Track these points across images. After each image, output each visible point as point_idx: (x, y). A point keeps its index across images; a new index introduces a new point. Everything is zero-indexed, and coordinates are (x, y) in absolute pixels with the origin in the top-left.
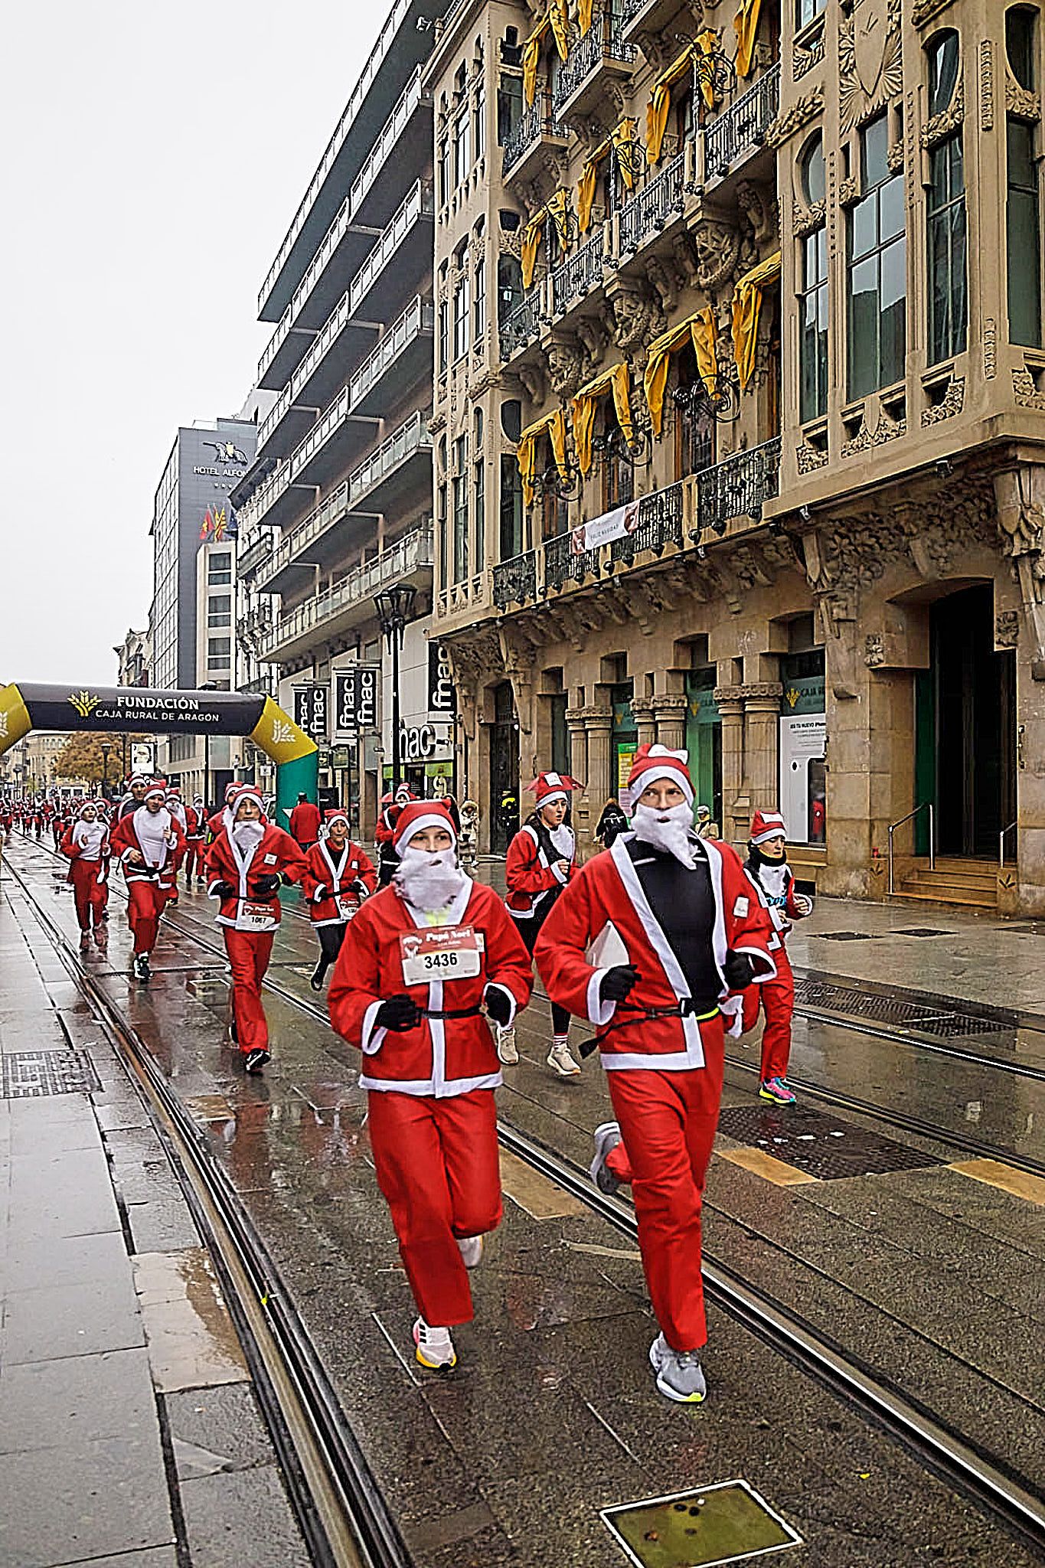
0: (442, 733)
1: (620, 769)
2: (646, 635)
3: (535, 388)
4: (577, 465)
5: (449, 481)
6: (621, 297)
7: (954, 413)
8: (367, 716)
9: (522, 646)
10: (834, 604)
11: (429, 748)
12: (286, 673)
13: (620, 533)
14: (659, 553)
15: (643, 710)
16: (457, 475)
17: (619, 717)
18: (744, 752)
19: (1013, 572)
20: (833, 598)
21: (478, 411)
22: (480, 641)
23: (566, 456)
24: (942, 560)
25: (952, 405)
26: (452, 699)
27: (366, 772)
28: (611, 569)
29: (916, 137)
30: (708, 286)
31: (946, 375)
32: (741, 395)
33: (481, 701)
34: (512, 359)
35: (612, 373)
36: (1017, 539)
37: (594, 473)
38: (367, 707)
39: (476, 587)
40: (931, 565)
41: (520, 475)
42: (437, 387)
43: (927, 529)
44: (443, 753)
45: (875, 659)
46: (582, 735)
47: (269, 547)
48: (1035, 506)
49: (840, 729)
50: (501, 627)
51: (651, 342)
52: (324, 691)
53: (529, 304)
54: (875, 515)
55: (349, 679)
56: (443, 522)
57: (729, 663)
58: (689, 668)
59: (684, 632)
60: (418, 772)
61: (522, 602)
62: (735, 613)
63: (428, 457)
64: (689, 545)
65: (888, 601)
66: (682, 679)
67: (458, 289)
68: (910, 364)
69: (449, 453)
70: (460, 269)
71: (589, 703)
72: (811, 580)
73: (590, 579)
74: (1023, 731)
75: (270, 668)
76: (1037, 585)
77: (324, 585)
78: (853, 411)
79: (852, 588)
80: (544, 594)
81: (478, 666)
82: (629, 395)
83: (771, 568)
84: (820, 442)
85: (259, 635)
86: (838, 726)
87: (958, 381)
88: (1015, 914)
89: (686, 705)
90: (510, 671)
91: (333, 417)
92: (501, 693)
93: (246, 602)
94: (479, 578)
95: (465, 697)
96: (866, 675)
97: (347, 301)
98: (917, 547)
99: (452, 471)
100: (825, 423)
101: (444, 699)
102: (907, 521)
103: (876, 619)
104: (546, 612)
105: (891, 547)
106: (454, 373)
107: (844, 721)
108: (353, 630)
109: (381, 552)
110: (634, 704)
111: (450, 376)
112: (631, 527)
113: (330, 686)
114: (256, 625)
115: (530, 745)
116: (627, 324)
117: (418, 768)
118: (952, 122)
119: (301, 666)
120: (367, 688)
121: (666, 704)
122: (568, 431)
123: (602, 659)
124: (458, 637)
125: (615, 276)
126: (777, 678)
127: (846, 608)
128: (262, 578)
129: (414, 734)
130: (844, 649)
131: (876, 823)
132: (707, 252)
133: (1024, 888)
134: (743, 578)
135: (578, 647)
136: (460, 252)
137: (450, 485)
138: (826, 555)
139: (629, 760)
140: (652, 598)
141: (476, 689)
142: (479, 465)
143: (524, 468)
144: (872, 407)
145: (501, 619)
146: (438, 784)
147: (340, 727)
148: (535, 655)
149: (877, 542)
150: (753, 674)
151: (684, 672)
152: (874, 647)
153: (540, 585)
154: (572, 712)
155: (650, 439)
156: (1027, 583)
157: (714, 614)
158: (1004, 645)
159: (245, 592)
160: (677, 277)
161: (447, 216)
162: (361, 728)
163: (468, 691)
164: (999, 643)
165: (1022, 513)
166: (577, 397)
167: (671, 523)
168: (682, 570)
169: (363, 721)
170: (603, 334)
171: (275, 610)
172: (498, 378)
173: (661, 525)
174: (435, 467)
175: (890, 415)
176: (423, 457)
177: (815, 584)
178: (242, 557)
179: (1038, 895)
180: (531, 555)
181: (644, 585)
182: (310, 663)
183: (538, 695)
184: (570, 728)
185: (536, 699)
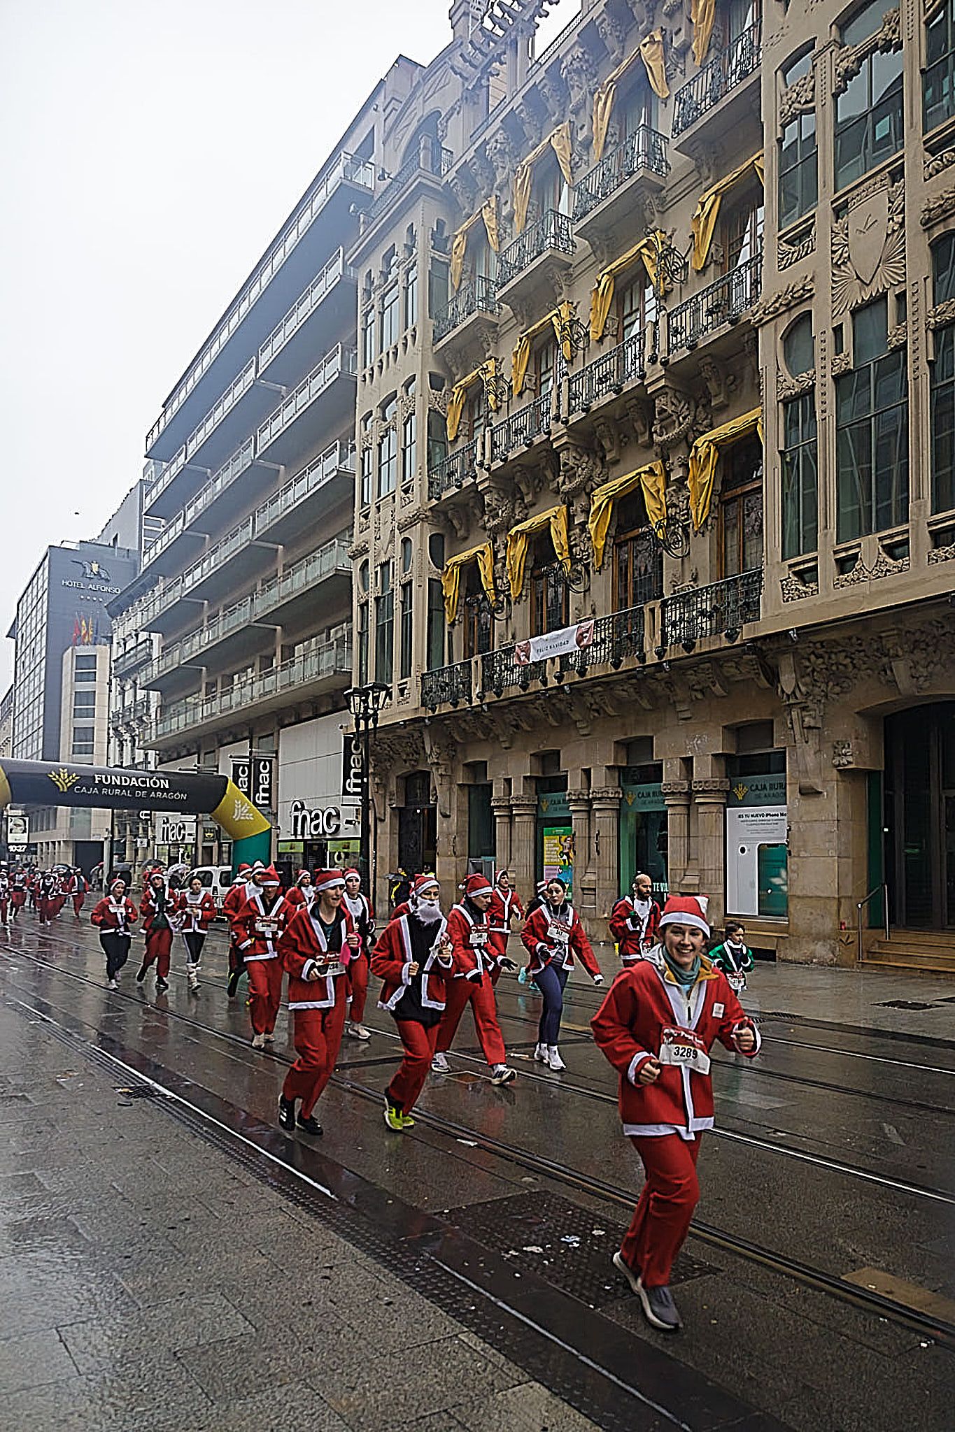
1: (545, 849)
2: (583, 735)
3: (461, 524)
5: (371, 600)
6: (568, 449)
9: (444, 742)
10: (804, 713)
13: (571, 648)
14: (617, 666)
15: (579, 799)
16: (379, 595)
17: (547, 805)
18: (690, 837)
20: (803, 709)
21: (406, 541)
22: (399, 737)
23: (495, 582)
28: (560, 678)
29: (922, 320)
30: (663, 443)
31: (953, 522)
32: (691, 536)
33: (393, 787)
34: (442, 499)
35: (550, 514)
37: (524, 598)
39: (402, 691)
40: (909, 683)
41: (444, 598)
42: (358, 519)
43: (910, 653)
44: (350, 831)
45: (844, 761)
46: (506, 820)
47: (148, 651)
49: (804, 819)
50: (429, 725)
51: (593, 490)
54: (856, 640)
55: (244, 765)
56: (361, 634)
57: (677, 762)
58: (625, 764)
59: (625, 734)
60: (316, 847)
61: (456, 705)
62: (685, 719)
64: (652, 660)
65: (856, 713)
66: (617, 774)
67: (382, 437)
68: (914, 510)
69: (372, 576)
70: (384, 420)
71: (518, 789)
72: (783, 692)
73: (536, 687)
77: (211, 685)
78: (847, 549)
79: (820, 701)
80: (481, 699)
81: (393, 758)
82: (568, 531)
83: (727, 682)
84: (806, 575)
86: (801, 818)
89: (621, 796)
90: (433, 763)
91: (235, 542)
94: (405, 683)
95: (377, 784)
96: (833, 774)
97: (253, 444)
98: (899, 668)
99: (375, 591)
100: (815, 559)
103: (844, 728)
105: (866, 666)
106: (378, 507)
107: (808, 813)
110: (568, 794)
111: (373, 510)
112: (583, 644)
115: (448, 827)
116: (571, 472)
120: (264, 774)
121: (604, 795)
123: (532, 755)
125: (564, 431)
126: (725, 775)
127: (815, 718)
130: (809, 752)
132: (666, 414)
134: (696, 690)
135: (507, 745)
136: (384, 406)
137: (372, 603)
138: (801, 672)
139: (557, 843)
140: (591, 704)
141: (388, 777)
142: (407, 586)
143: (447, 592)
144: (869, 547)
145: (430, 718)
146: (340, 858)
148: (455, 751)
150: (704, 771)
151: (619, 767)
152: (843, 751)
153: (477, 691)
154: (497, 799)
155: (587, 570)
157: (661, 720)
160: (622, 436)
161: (372, 375)
163: (381, 780)
166: (513, 532)
167: (630, 640)
169: (261, 802)
170: (537, 481)
171: (154, 705)
172: (428, 513)
173: (619, 642)
174: (355, 588)
175: (888, 553)
177: (789, 696)
178: (117, 659)
183: (459, 785)
184: (495, 814)
185: (455, 788)
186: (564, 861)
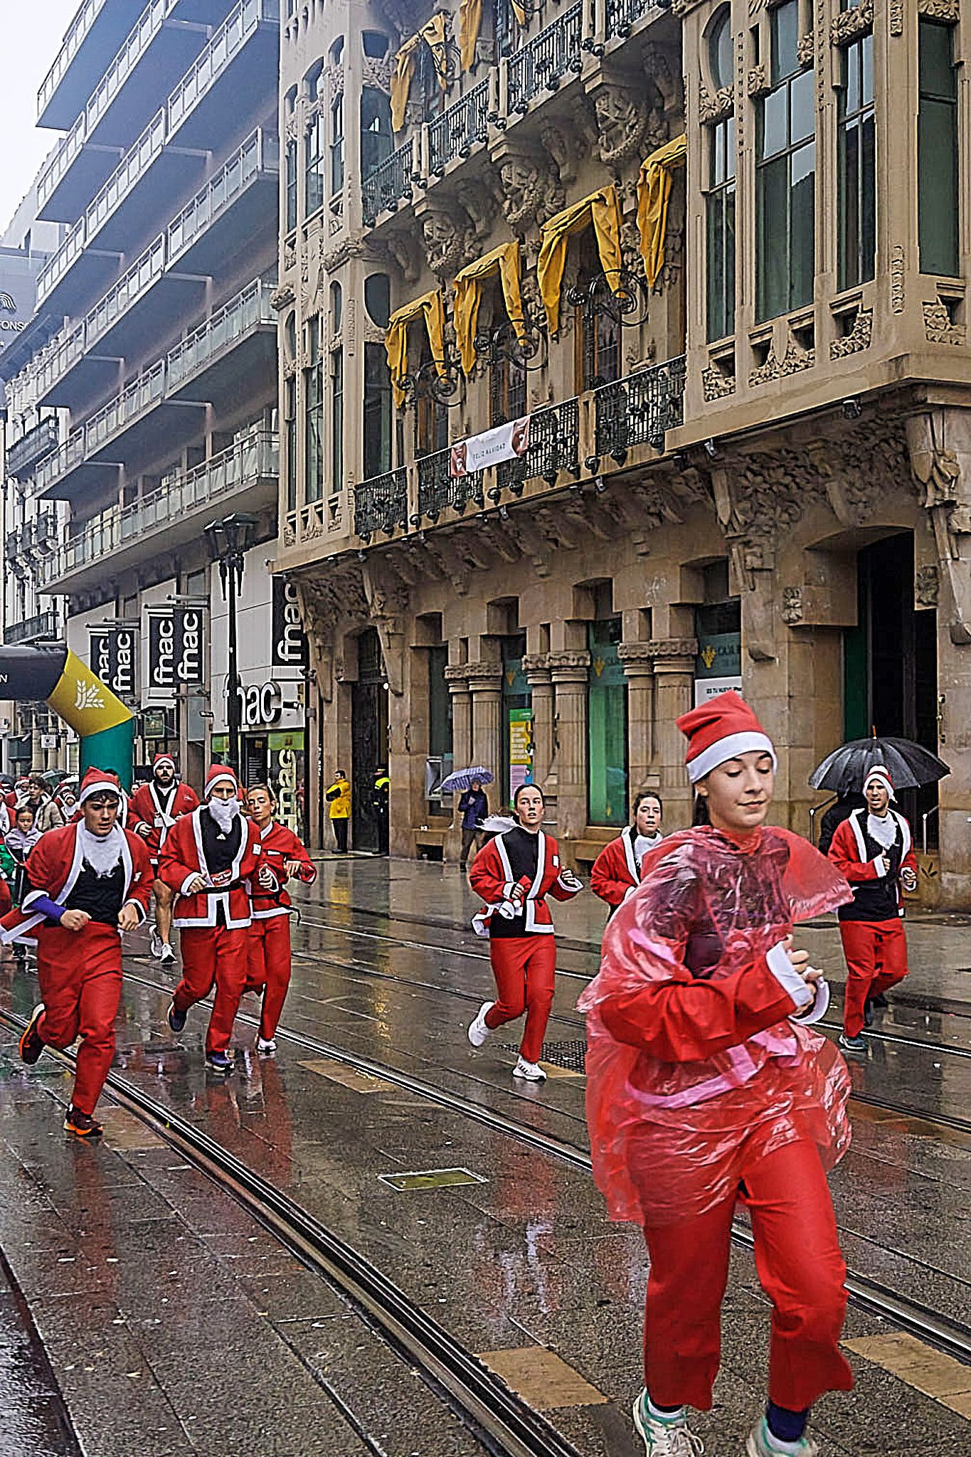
0: (290, 693)
1: (512, 740)
2: (542, 576)
3: (407, 260)
4: (459, 362)
5: (299, 372)
6: (510, 163)
7: (861, 348)
8: (190, 670)
9: (391, 584)
10: (747, 551)
11: (273, 711)
12: (77, 608)
13: (507, 454)
14: (552, 481)
15: (538, 669)
16: (308, 365)
17: (511, 677)
18: (654, 721)
19: (929, 524)
20: (747, 544)
21: (336, 286)
22: (339, 578)
23: (446, 348)
24: (861, 505)
25: (861, 338)
26: (304, 650)
27: (189, 743)
28: (497, 497)
29: (827, 31)
30: (609, 162)
31: (854, 304)
32: (650, 293)
33: (340, 652)
34: (378, 224)
35: (500, 253)
36: (930, 489)
37: (479, 373)
38: (191, 658)
39: (333, 509)
40: (848, 511)
41: (389, 369)
42: (283, 250)
43: (844, 471)
44: (292, 719)
45: (793, 616)
46: (466, 698)
47: (52, 435)
48: (947, 453)
49: (758, 695)
50: (365, 561)
51: (543, 222)
52: (131, 634)
53: (400, 156)
54: (788, 452)
55: (167, 619)
56: (291, 423)
57: (636, 615)
58: (592, 618)
59: (585, 575)
60: (259, 744)
61: (390, 532)
62: (643, 554)
63: (271, 338)
64: (586, 474)
65: (807, 549)
66: (584, 632)
67: (310, 127)
68: (820, 286)
69: (299, 336)
70: (312, 101)
71: (475, 657)
72: (721, 522)
73: (472, 508)
74: (943, 701)
75: (55, 601)
76: (953, 541)
77: (131, 492)
78: (761, 334)
79: (769, 532)
80: (418, 524)
81: (337, 608)
83: (680, 504)
84: (727, 365)
85: (39, 556)
86: (755, 693)
87: (866, 312)
88: (937, 906)
89: (588, 663)
90: (376, 617)
91: (145, 272)
92: (365, 643)
93: (18, 509)
94: (336, 499)
95: (319, 647)
96: (784, 633)
97: (163, 121)
98: (835, 490)
99: (303, 359)
100: (732, 345)
101: (292, 650)
102: (822, 460)
103: (793, 570)
104: (418, 544)
105: (809, 487)
106: (305, 233)
107: (761, 686)
108: (172, 554)
109: (209, 458)
110: (526, 661)
111: (299, 236)
112: (521, 447)
113: (139, 627)
114: (34, 542)
115: (402, 711)
116: (517, 196)
117: (259, 739)
118: (862, 21)
119: (100, 599)
120: (191, 631)
121: (564, 662)
122: (448, 318)
123: (489, 604)
124: (309, 571)
125: (502, 138)
126: (691, 633)
127: (761, 557)
128: (44, 479)
129: (253, 695)
130: (761, 603)
131: (796, 805)
132: (608, 122)
133: (946, 876)
134: (652, 514)
135: (460, 589)
136: (312, 77)
137: (300, 378)
138: (738, 495)
139: (522, 729)
140: (548, 532)
141: (334, 637)
142: (337, 354)
143: (392, 362)
144: (780, 331)
145: (365, 551)
146: (285, 760)
147: (153, 683)
148: (406, 597)
149: (794, 481)
150: (663, 628)
151: (587, 623)
152: (792, 601)
153: (412, 511)
154: (453, 670)
155: (545, 337)
156: (943, 537)
157: (620, 555)
158: (925, 604)
159: (17, 494)
160: (577, 145)
161: (296, 29)
162: (183, 686)
163: (324, 641)
164: (920, 601)
165: (934, 459)
166: (459, 278)
167: (565, 446)
168: (580, 502)
169: (185, 676)
170: (490, 204)
171: (61, 523)
172: (361, 246)
173: (555, 448)
174: (280, 352)
175: (799, 341)
176: (264, 338)
177: (726, 527)
178: (14, 447)
179: (960, 885)
180: (401, 473)
181: (537, 517)
182: (111, 595)
183: (412, 648)
184: (451, 690)
185: (408, 651)
186: (531, 757)
